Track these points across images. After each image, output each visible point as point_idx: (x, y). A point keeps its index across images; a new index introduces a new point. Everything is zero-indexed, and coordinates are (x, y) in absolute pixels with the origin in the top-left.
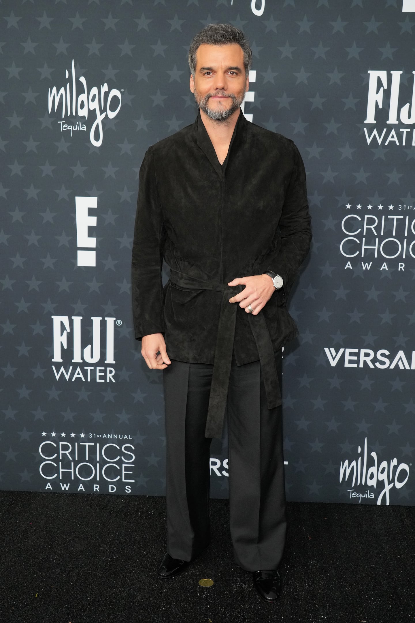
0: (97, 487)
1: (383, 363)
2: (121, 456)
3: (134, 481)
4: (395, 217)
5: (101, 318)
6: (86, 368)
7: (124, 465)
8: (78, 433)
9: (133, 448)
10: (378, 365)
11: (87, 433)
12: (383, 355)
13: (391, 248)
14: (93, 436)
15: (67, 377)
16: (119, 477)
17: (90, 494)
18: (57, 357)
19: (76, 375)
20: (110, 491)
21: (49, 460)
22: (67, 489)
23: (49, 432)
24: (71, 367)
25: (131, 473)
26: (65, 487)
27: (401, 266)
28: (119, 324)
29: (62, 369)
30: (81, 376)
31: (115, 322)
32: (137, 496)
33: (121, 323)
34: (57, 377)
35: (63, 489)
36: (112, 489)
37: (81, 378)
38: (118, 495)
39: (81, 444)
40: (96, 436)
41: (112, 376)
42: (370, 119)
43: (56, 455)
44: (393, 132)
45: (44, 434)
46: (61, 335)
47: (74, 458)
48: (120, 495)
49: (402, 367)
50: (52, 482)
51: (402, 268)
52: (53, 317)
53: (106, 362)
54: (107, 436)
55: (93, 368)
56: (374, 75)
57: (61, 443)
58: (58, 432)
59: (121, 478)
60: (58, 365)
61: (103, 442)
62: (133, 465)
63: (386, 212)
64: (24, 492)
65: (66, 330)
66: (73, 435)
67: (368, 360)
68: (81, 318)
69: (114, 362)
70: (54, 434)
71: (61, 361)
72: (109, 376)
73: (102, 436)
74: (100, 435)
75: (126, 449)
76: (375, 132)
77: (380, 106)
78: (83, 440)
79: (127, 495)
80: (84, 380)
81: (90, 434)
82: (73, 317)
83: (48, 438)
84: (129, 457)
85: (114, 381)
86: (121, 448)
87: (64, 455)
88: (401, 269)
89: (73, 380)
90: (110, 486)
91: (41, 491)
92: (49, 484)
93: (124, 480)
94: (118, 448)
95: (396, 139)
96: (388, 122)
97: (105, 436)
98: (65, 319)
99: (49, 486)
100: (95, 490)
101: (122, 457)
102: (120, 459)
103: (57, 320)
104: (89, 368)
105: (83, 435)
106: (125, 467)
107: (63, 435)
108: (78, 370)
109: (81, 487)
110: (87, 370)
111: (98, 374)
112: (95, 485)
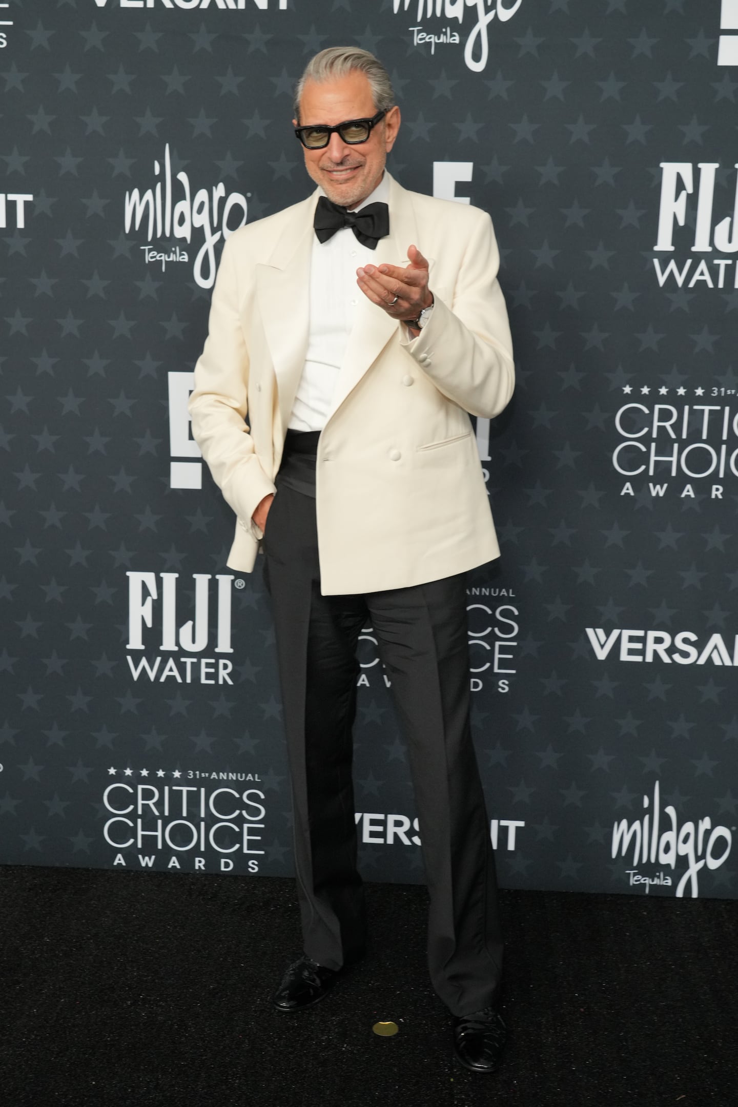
0: (200, 862)
1: (685, 655)
2: (241, 810)
3: (262, 852)
4: (707, 409)
5: (209, 576)
6: (183, 660)
7: (246, 826)
8: (169, 770)
9: (262, 796)
10: (677, 657)
11: (184, 771)
12: (686, 641)
13: (699, 460)
14: (195, 775)
15: (152, 675)
16: (237, 846)
17: (188, 874)
18: (135, 642)
19: (166, 673)
20: (223, 869)
21: (120, 815)
22: (150, 865)
23: (120, 768)
24: (159, 659)
25: (259, 838)
26: (147, 862)
27: (717, 491)
28: (240, 587)
29: (144, 662)
30: (176, 673)
31: (233, 582)
32: (268, 878)
33: (242, 585)
34: (136, 675)
35: (143, 864)
36: (227, 865)
37: (174, 677)
38: (237, 876)
39: (175, 788)
40: (200, 775)
41: (228, 674)
42: (664, 243)
43: (131, 807)
44: (703, 266)
45: (112, 771)
46: (143, 604)
47: (161, 811)
48: (239, 876)
49: (717, 662)
50: (126, 853)
51: (719, 493)
52: (128, 573)
53: (217, 650)
54: (218, 776)
55: (195, 660)
56: (670, 171)
57: (140, 787)
58: (136, 769)
59: (241, 848)
60: (137, 656)
61: (211, 786)
62: (262, 826)
63: (691, 399)
64: (78, 869)
65: (150, 595)
66: (161, 773)
67: (661, 649)
68: (176, 575)
69: (231, 651)
70: (128, 772)
71: (143, 647)
72: (223, 674)
73: (210, 776)
74: (207, 774)
75: (250, 797)
76: (672, 265)
77: (681, 222)
78: (179, 782)
79: (252, 876)
80: (179, 680)
81: (189, 771)
82: (162, 575)
83: (119, 777)
84: (256, 812)
85: (230, 682)
86: (241, 794)
87: (146, 807)
88: (716, 495)
89: (162, 679)
90: (223, 861)
91: (106, 867)
92: (119, 856)
93: (246, 851)
94: (237, 795)
95: (707, 277)
96: (694, 249)
97: (214, 775)
98: (149, 578)
99: (119, 860)
100: (197, 868)
101: (244, 813)
102: (241, 814)
103: (136, 579)
104: (189, 661)
105: (177, 774)
106: (249, 828)
107: (144, 773)
108: (171, 663)
109: (174, 862)
110: (185, 663)
111: (204, 670)
112: (197, 859)
